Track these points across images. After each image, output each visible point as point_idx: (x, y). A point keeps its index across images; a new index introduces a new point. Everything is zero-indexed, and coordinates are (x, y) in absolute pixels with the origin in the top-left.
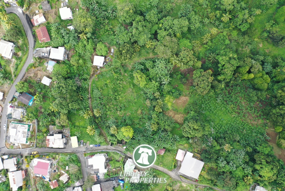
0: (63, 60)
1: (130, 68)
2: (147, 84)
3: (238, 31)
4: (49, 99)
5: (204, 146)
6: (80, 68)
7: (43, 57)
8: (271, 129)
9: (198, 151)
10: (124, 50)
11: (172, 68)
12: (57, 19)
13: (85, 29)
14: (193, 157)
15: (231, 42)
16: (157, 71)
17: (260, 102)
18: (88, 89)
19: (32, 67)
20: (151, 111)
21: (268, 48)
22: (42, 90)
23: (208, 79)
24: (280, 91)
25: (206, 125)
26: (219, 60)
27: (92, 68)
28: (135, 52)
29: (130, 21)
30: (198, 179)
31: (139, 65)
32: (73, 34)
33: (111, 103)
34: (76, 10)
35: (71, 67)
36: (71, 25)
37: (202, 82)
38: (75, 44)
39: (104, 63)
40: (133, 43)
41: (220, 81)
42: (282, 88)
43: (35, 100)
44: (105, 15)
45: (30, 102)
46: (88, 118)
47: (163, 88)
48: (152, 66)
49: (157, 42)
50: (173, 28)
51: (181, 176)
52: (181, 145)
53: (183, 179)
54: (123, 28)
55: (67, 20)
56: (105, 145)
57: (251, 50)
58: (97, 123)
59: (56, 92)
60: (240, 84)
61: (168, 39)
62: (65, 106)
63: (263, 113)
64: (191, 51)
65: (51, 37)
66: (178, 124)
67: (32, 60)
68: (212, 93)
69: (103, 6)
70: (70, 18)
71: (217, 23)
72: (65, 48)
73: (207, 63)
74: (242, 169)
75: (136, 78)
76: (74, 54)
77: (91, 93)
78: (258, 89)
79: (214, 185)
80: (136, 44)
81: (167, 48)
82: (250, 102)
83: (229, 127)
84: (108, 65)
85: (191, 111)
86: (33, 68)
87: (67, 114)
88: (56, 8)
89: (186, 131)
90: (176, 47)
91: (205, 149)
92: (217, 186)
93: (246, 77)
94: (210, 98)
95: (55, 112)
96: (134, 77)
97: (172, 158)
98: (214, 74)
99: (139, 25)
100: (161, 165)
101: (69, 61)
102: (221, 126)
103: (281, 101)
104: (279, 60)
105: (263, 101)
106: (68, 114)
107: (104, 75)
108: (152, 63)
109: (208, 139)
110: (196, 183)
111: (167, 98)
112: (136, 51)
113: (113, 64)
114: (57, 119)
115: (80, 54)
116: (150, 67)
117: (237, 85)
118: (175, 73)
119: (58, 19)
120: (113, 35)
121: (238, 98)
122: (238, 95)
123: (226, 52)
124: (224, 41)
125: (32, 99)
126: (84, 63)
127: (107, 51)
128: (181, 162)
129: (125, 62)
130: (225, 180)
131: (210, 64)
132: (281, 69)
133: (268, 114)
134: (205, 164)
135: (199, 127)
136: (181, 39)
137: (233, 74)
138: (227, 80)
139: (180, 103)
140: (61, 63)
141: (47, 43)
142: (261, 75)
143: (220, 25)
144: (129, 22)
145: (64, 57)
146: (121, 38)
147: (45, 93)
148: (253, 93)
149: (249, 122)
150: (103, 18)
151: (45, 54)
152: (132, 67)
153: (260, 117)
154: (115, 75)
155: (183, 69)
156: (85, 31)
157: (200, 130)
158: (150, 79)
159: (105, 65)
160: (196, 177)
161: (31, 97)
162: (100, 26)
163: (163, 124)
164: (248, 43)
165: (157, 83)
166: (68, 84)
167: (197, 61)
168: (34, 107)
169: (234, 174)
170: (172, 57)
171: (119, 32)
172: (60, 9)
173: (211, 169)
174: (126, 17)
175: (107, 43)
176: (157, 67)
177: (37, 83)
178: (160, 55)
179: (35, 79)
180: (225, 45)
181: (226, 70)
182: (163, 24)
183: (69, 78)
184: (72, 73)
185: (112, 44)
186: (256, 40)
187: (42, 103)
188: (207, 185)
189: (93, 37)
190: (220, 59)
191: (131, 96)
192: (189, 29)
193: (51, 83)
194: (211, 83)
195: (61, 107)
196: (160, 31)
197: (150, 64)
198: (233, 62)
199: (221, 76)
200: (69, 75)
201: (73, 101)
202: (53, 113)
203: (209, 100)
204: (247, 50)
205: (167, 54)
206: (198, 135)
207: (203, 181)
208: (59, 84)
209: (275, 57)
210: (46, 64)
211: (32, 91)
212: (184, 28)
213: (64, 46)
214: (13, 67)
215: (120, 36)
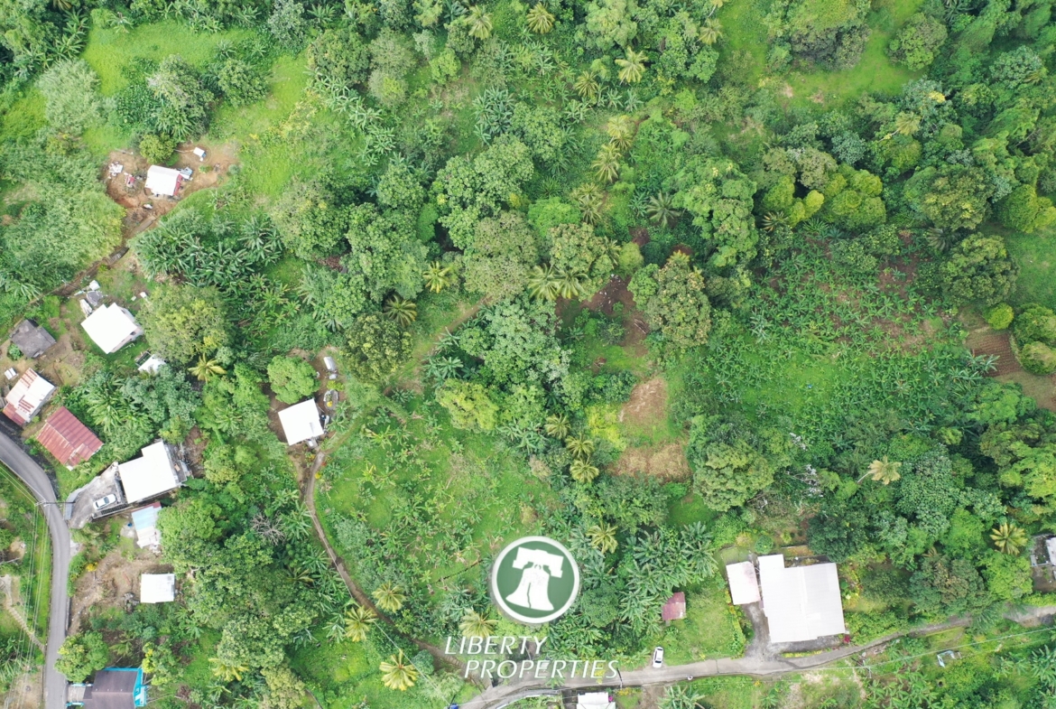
0: (180, 484)
1: (416, 386)
2: (501, 410)
3: (693, 87)
4: (198, 643)
5: (800, 508)
6: (250, 478)
7: (103, 512)
8: (979, 331)
9: (792, 535)
10: (365, 342)
11: (552, 312)
12: (91, 361)
13: (203, 343)
14: (788, 563)
15: (692, 133)
16: (509, 352)
17: (891, 264)
18: (316, 534)
19: (83, 568)
20: (566, 491)
21: (816, 90)
22: (157, 629)
23: (685, 283)
24: (931, 199)
25: (766, 434)
26: (684, 206)
27: (291, 457)
28: (406, 327)
29: (336, 240)
30: (848, 633)
31: (441, 360)
32: (171, 380)
33: (418, 539)
34: (139, 298)
35: (218, 492)
36: (147, 357)
37: (674, 305)
38: (194, 410)
39: (322, 421)
40: (383, 304)
41: (726, 272)
42: (930, 185)
43: (148, 677)
44: (245, 261)
45: (137, 693)
46: (368, 634)
47: (562, 392)
48: (485, 341)
49: (458, 257)
50: (487, 186)
51: (785, 652)
52: (723, 547)
53: (800, 659)
54: (325, 273)
55: (127, 344)
56: (474, 695)
57: (768, 122)
58: (408, 635)
59: (211, 605)
60: (796, 244)
61: (487, 229)
62: (266, 639)
63: (922, 295)
64: (581, 226)
65: (97, 431)
66: (677, 481)
67: (73, 544)
68: (726, 322)
69: (222, 237)
70: (133, 333)
71: (614, 98)
72: (166, 442)
73: (655, 237)
74: (967, 512)
75: (452, 409)
76: (205, 443)
77: (332, 543)
78: (860, 230)
79: (912, 619)
80: (394, 300)
81: (501, 259)
82: (862, 284)
83: (844, 401)
84: (341, 419)
85: (694, 415)
86: (90, 568)
87: (284, 662)
88: (68, 326)
89: (715, 491)
90: (530, 239)
91: (811, 516)
92: (925, 617)
93: (799, 212)
94: (728, 341)
95: (239, 678)
96: (445, 410)
97: (721, 607)
98: (698, 258)
99: (371, 234)
100: (697, 653)
101: (202, 477)
102: (815, 410)
103: (954, 227)
104: (871, 106)
105: (898, 257)
106: (289, 660)
107: (342, 457)
108: (477, 331)
109: (800, 477)
110: (849, 649)
111: (592, 419)
112: (406, 322)
113: (355, 405)
114: (262, 700)
115: (226, 432)
116: (479, 349)
117: (788, 253)
118: (570, 323)
119: (95, 360)
120: (305, 312)
121: (818, 292)
122: (812, 281)
123: (694, 171)
124: (666, 138)
125: (140, 679)
126: (257, 455)
127: (311, 376)
128: (758, 605)
129: (392, 377)
130: (935, 583)
131: (666, 233)
132: (891, 129)
133: (940, 290)
134: (839, 567)
135: (747, 454)
136: (531, 206)
137: (753, 225)
138: (749, 255)
139: (641, 410)
140: (177, 498)
141: (95, 457)
142: (844, 182)
143: (624, 99)
144: (335, 243)
145: (178, 473)
146: (334, 309)
147: (173, 633)
148: (852, 251)
149: (898, 348)
150: (244, 277)
151: (106, 500)
152: (425, 381)
153: (922, 313)
154: (382, 439)
155: (591, 296)
156: (204, 351)
157: (757, 462)
158: (502, 387)
159: (330, 422)
160: (837, 626)
161: (132, 673)
162: (245, 306)
163: (626, 511)
164: (747, 107)
165: (532, 388)
166: (239, 556)
167: (618, 248)
168: (160, 702)
169: (952, 543)
170: (532, 277)
171: (318, 293)
172: (83, 324)
173: (871, 572)
174: (315, 234)
175: (298, 351)
176: (501, 339)
177: (128, 613)
178: (491, 294)
179: (116, 603)
180: (679, 150)
181: (726, 225)
182: (445, 192)
183: (228, 533)
184: (233, 512)
185: (316, 342)
186: (762, 84)
187: (180, 675)
188: (887, 635)
189: (243, 354)
190: (687, 200)
191: (472, 477)
192: (538, 162)
193: (178, 586)
194: (705, 291)
195: (251, 651)
196: (449, 219)
197: (474, 341)
198: (731, 188)
199: (721, 253)
200: (224, 524)
201: (282, 607)
202: (237, 687)
203: (728, 350)
204: (755, 128)
205: (511, 279)
206: (760, 484)
207: (868, 628)
208: (207, 573)
209: (851, 105)
210: (126, 532)
211: (124, 651)
212: (519, 170)
213: (159, 437)
214: (18, 604)
215: (328, 305)
